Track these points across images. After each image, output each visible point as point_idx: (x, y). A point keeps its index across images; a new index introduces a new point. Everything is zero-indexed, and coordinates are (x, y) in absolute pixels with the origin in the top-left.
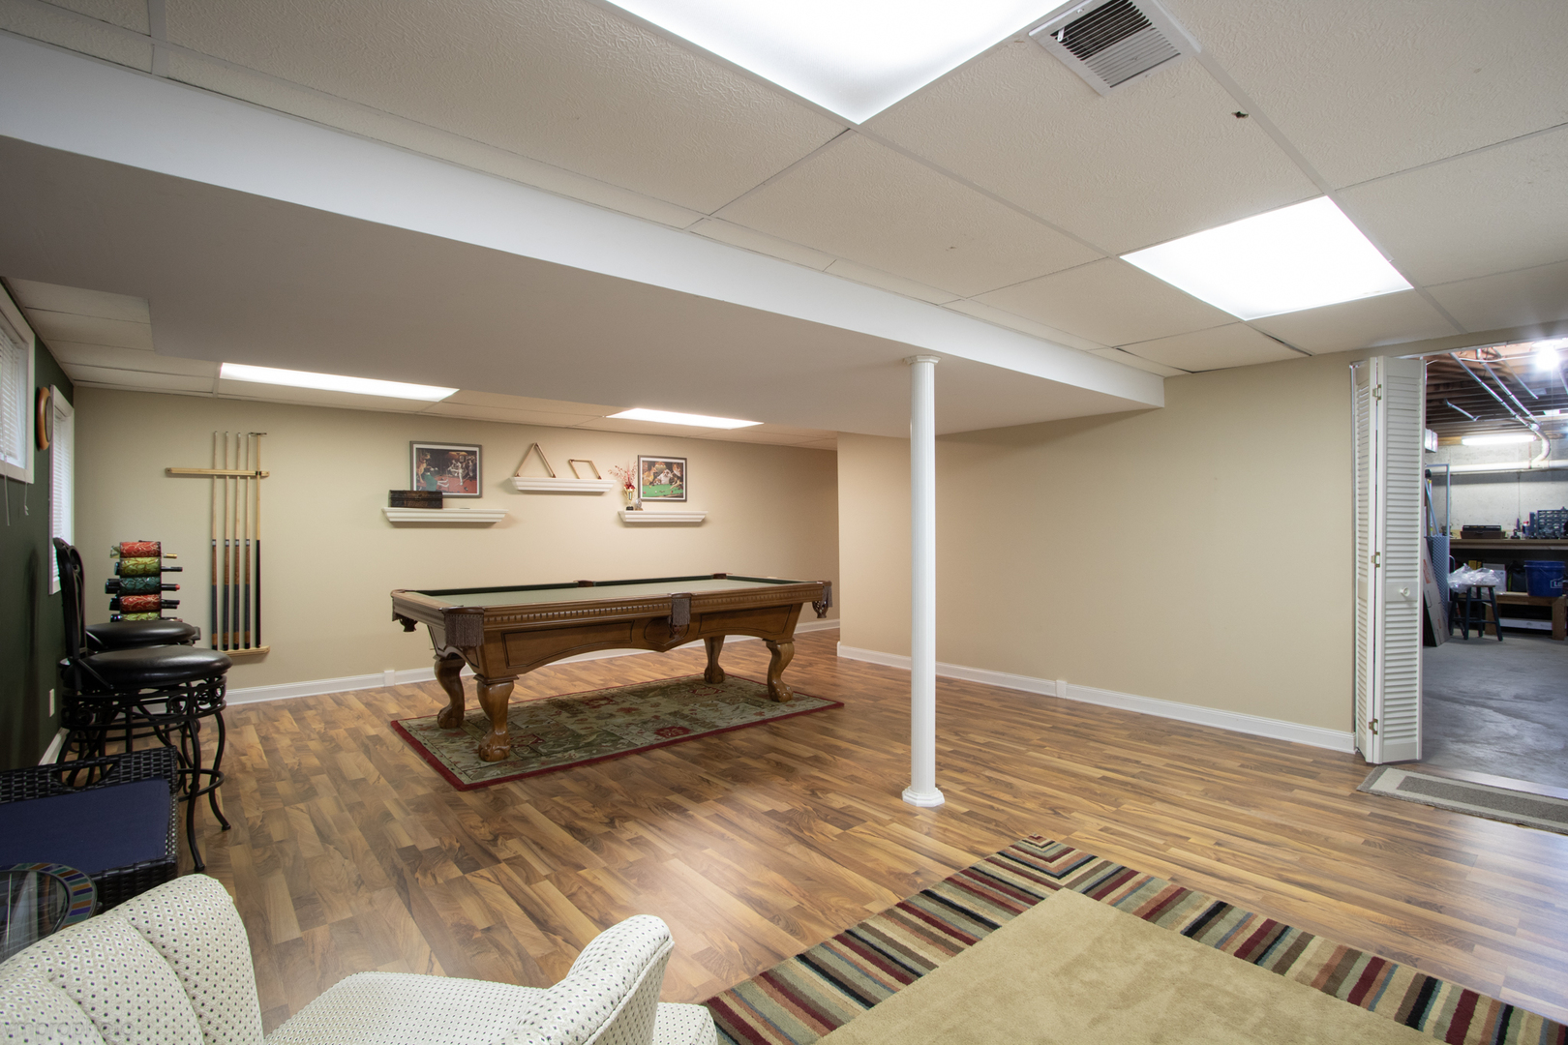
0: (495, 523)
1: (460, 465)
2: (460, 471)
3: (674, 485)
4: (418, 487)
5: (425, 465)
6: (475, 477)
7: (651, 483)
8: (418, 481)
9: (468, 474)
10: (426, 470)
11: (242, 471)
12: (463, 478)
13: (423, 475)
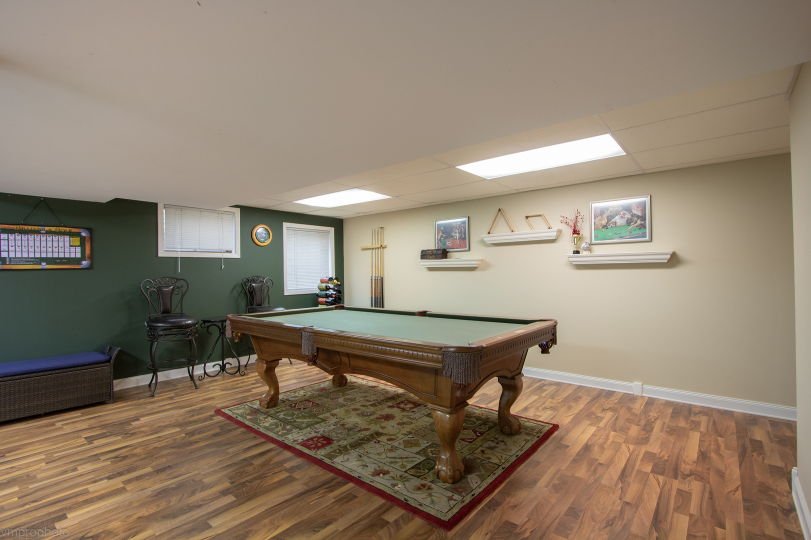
0: (477, 267)
1: (457, 231)
2: (458, 235)
3: (633, 226)
4: (438, 247)
5: (441, 234)
6: (465, 238)
7: (605, 227)
8: (438, 243)
9: (461, 236)
10: (442, 236)
11: (377, 246)
12: (459, 239)
13: (440, 239)
